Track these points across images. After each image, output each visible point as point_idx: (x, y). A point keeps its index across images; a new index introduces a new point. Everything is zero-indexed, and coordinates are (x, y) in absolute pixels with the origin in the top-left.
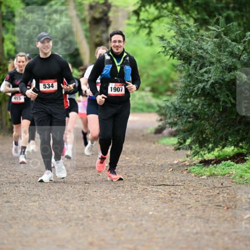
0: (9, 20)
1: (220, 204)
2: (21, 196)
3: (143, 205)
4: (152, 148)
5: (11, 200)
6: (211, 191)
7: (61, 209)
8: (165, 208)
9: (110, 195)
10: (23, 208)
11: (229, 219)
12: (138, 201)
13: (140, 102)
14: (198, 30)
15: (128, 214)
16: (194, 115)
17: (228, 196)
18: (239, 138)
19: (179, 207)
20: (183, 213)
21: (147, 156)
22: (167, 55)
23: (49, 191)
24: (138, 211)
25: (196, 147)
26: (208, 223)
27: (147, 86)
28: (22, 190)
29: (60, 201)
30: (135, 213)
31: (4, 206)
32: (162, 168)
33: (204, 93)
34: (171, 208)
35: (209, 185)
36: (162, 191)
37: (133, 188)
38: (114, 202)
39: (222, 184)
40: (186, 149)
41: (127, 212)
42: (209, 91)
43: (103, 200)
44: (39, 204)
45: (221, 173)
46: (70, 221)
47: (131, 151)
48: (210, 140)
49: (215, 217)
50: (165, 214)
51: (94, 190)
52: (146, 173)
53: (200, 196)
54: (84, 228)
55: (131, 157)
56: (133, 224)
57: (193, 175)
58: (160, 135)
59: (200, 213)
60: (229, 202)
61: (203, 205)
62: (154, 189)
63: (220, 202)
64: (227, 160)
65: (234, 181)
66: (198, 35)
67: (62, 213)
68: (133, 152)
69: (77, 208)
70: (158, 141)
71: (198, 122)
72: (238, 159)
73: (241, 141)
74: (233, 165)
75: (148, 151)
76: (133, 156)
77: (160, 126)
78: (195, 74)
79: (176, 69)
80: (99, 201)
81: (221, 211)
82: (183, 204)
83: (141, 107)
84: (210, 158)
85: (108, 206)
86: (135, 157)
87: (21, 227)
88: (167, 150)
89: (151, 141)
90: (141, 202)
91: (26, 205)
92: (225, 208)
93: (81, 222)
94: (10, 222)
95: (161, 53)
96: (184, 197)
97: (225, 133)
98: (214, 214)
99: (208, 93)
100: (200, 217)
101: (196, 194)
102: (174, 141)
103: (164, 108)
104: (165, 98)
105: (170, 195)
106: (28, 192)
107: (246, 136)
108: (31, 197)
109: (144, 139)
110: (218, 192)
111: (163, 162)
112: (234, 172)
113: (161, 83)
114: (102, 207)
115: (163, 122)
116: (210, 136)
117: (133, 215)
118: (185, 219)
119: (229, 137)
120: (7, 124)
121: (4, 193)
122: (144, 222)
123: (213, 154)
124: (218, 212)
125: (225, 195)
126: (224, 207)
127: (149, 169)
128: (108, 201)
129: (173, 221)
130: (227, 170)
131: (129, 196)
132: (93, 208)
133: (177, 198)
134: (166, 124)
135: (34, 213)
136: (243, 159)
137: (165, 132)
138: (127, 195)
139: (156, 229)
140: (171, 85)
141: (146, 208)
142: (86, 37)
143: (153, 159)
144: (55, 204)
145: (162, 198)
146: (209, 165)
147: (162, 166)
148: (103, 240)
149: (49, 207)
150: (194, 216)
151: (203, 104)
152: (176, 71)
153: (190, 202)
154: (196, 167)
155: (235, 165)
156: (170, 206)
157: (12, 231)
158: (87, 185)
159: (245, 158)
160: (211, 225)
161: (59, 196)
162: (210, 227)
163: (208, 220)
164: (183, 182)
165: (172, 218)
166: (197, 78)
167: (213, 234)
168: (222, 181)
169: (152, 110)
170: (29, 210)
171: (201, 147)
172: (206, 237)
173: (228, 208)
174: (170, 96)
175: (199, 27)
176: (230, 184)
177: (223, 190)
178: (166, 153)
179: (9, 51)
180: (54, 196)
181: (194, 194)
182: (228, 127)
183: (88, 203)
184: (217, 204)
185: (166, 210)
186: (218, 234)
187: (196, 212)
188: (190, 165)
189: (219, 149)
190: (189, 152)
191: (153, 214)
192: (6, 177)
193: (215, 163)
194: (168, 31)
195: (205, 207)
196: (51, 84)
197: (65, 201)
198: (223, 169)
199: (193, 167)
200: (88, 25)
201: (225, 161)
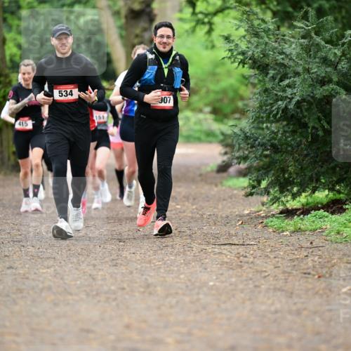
0: (13, 13)
1: (309, 271)
2: (30, 260)
3: (201, 272)
4: (213, 193)
5: (16, 265)
6: (296, 253)
7: (86, 277)
8: (231, 277)
9: (155, 259)
10: (32, 276)
11: (321, 292)
12: (193, 267)
13: (197, 127)
14: (278, 28)
15: (179, 285)
16: (273, 146)
17: (320, 260)
18: (335, 179)
19: (250, 276)
20: (257, 284)
21: (207, 204)
22: (234, 61)
23: (69, 252)
24: (193, 280)
25: (274, 191)
26: (291, 297)
27: (206, 105)
28: (31, 251)
29: (83, 266)
30: (189, 284)
31: (6, 274)
32: (227, 221)
33: (286, 115)
34: (240, 276)
35: (293, 245)
36: (228, 253)
37: (186, 249)
38: (160, 268)
39: (311, 243)
40: (261, 194)
41: (177, 282)
42: (293, 112)
43: (144, 265)
44: (55, 270)
45: (310, 228)
46: (97, 294)
47: (184, 197)
48: (295, 181)
49: (301, 290)
50: (231, 284)
51: (131, 252)
52: (205, 228)
53: (280, 260)
54: (117, 305)
55: (184, 205)
56: (187, 299)
57: (271, 230)
58: (224, 175)
59: (280, 284)
60: (322, 268)
61: (284, 272)
62: (216, 250)
63: (308, 269)
64: (319, 210)
65: (328, 238)
66: (277, 35)
67: (86, 283)
68: (187, 198)
69: (108, 276)
70: (221, 183)
71: (277, 157)
72: (334, 208)
73: (338, 182)
74: (327, 217)
75: (207, 197)
76: (187, 203)
77: (224, 162)
78: (273, 88)
79: (247, 82)
80: (139, 266)
81: (310, 280)
82: (257, 271)
83: (197, 135)
84: (295, 207)
85: (151, 274)
86: (190, 205)
87: (29, 303)
88: (235, 196)
89: (211, 183)
90: (198, 269)
91: (37, 272)
92: (316, 277)
93: (113, 296)
94: (14, 296)
95: (226, 59)
96: (258, 262)
97: (316, 170)
98: (300, 285)
99: (292, 116)
100: (280, 290)
101: (275, 258)
102: (244, 182)
103: (230, 136)
104: (231, 123)
105: (238, 258)
106: (40, 254)
107: (345, 176)
108: (43, 261)
109: (202, 180)
110: (305, 254)
111: (228, 212)
112: (328, 227)
113: (226, 101)
114: (142, 275)
115: (229, 156)
116: (295, 176)
117: (187, 286)
118: (260, 292)
119: (322, 178)
120: (9, 159)
121: (6, 256)
122: (201, 296)
123: (299, 201)
124: (307, 282)
125: (316, 258)
126: (314, 275)
127: (208, 222)
128: (151, 267)
129: (242, 295)
130: (319, 224)
131: (180, 259)
132: (130, 276)
133: (248, 263)
134: (233, 159)
135: (47, 283)
136: (342, 208)
137: (232, 170)
138: (178, 258)
139: (219, 306)
140: (240, 104)
141: (204, 277)
142: (121, 37)
143: (215, 208)
144: (76, 271)
145: (227, 263)
146: (293, 217)
147: (227, 217)
148: (145, 321)
149: (68, 275)
150: (272, 287)
151: (285, 132)
152: (247, 85)
153: (266, 267)
154: (275, 219)
155: (330, 216)
156: (239, 274)
157: (17, 308)
158: (121, 243)
159: (344, 207)
160: (296, 300)
161: (83, 259)
162: (295, 304)
163: (292, 293)
164: (257, 240)
165: (242, 291)
166: (276, 95)
167: (298, 313)
168: (311, 238)
169: (214, 139)
170: (41, 279)
171: (282, 191)
172: (289, 317)
173: (319, 277)
174: (239, 119)
175: (279, 23)
176: (323, 243)
177: (312, 252)
178: (234, 199)
179: (12, 56)
180: (75, 260)
181: (272, 256)
182: (320, 163)
183: (123, 270)
184: (305, 271)
185: (233, 280)
186: (305, 313)
187: (275, 282)
188: (267, 217)
189: (306, 194)
190: (265, 199)
191: (214, 285)
192: (9, 233)
193: (302, 213)
194: (237, 29)
195: (286, 275)
196: (69, 91)
197: (91, 267)
198: (313, 222)
199: (271, 219)
200: (123, 21)
201: (315, 210)
